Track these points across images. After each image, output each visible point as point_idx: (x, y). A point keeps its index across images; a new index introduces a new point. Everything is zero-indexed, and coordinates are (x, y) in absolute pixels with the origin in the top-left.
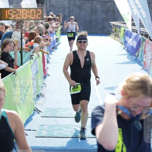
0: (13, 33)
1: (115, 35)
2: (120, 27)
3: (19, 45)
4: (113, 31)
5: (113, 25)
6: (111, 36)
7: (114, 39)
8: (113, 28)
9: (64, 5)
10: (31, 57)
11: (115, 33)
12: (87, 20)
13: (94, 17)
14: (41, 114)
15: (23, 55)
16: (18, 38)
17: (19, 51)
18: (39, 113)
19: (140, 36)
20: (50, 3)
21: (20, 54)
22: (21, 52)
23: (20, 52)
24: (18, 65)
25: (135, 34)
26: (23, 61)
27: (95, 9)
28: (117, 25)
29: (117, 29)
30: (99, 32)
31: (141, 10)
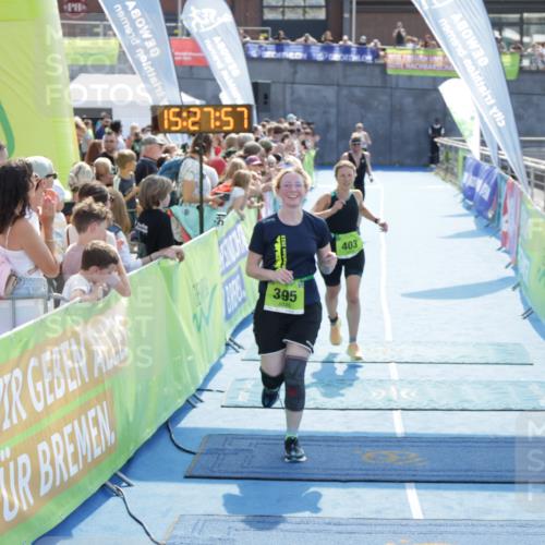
0: (183, 164)
1: (447, 170)
2: (456, 150)
3: (197, 191)
5: (442, 145)
6: (437, 171)
7: (443, 180)
9: (325, 97)
11: (446, 165)
13: (396, 125)
14: (243, 354)
17: (197, 205)
18: (237, 352)
19: (498, 170)
20: (293, 93)
21: (197, 213)
22: (200, 209)
23: (198, 208)
25: (486, 166)
27: (398, 107)
28: (451, 147)
29: (451, 155)
30: (408, 161)
31: (495, 109)
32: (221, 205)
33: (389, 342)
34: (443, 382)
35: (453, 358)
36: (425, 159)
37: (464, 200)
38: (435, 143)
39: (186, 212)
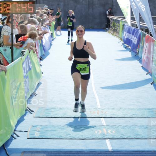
0: (3, 28)
1: (114, 31)
2: (119, 22)
3: (10, 41)
4: (111, 26)
5: (112, 19)
6: (109, 31)
7: (113, 35)
8: (111, 23)
10: (22, 53)
11: (114, 28)
12: (84, 14)
13: (90, 11)
14: (34, 114)
15: (14, 51)
16: (8, 33)
17: (10, 47)
18: (31, 113)
19: (140, 31)
24: (9, 62)
26: (14, 58)
27: (91, 2)
28: (116, 20)
29: (115, 24)
30: (96, 26)
31: (140, 3)
32: (21, 46)
33: (99, 108)
34: (127, 126)
35: (129, 116)
36: (104, 26)
37: (123, 44)
38: (108, 18)
39: (5, 50)
